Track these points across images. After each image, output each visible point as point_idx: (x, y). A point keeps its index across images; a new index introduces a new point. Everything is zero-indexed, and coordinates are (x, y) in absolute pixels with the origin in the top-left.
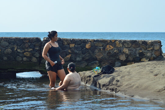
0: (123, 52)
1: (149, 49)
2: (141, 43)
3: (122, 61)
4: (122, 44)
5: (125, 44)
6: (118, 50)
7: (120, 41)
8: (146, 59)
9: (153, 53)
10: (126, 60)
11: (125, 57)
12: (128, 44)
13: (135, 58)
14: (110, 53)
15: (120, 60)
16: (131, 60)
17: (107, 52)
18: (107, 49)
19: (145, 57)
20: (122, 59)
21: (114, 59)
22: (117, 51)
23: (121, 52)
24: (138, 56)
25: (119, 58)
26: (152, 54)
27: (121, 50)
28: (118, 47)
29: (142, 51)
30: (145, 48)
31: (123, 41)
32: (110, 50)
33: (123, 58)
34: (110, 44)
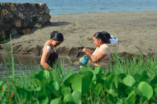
0: (19, 17)
1: (41, 13)
2: (34, 6)
3: (17, 27)
4: (17, 8)
5: (19, 8)
6: (13, 15)
7: (15, 4)
8: (39, 24)
9: (44, 17)
10: (21, 26)
11: (20, 23)
12: (22, 8)
13: (29, 24)
14: (5, 18)
15: (15, 27)
16: (26, 26)
17: (3, 18)
18: (2, 15)
19: (38, 22)
20: (17, 26)
21: (10, 26)
22: (12, 17)
23: (16, 17)
24: (32, 21)
25: (14, 25)
26: (44, 19)
27: (16, 15)
28: (12, 12)
29: (34, 16)
30: (38, 12)
31: (17, 5)
32: (5, 15)
33: (18, 24)
34: (5, 9)
